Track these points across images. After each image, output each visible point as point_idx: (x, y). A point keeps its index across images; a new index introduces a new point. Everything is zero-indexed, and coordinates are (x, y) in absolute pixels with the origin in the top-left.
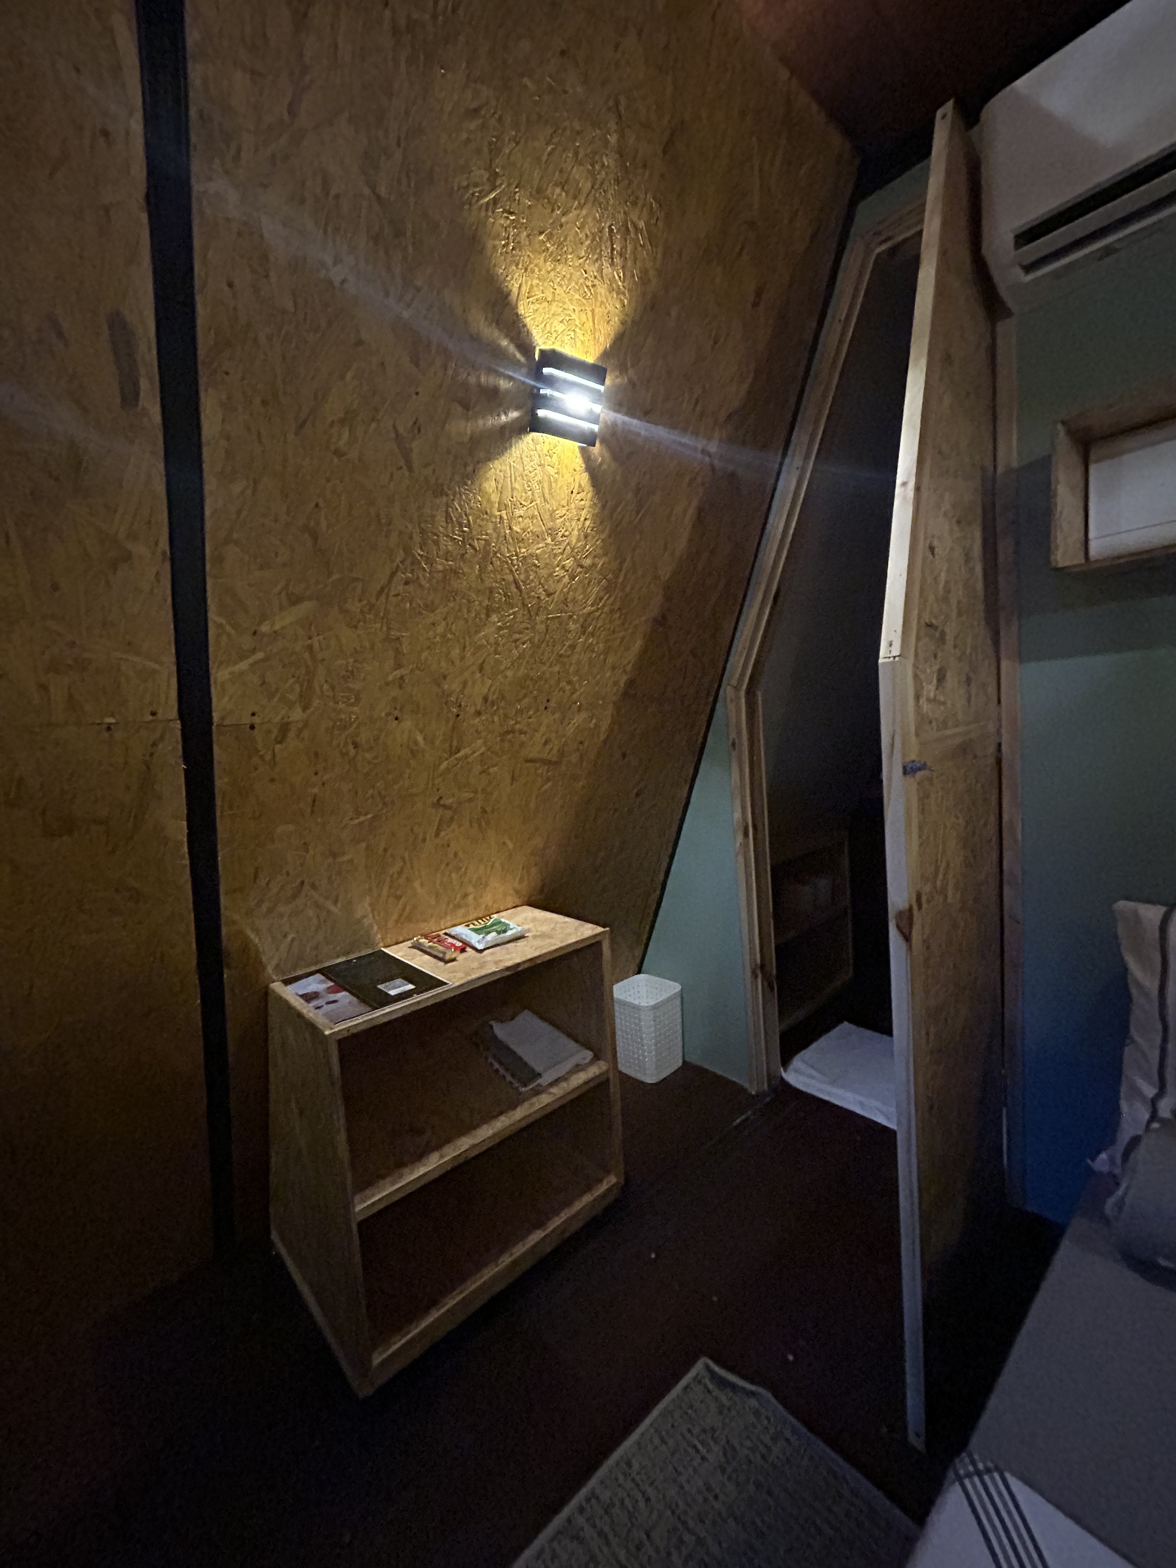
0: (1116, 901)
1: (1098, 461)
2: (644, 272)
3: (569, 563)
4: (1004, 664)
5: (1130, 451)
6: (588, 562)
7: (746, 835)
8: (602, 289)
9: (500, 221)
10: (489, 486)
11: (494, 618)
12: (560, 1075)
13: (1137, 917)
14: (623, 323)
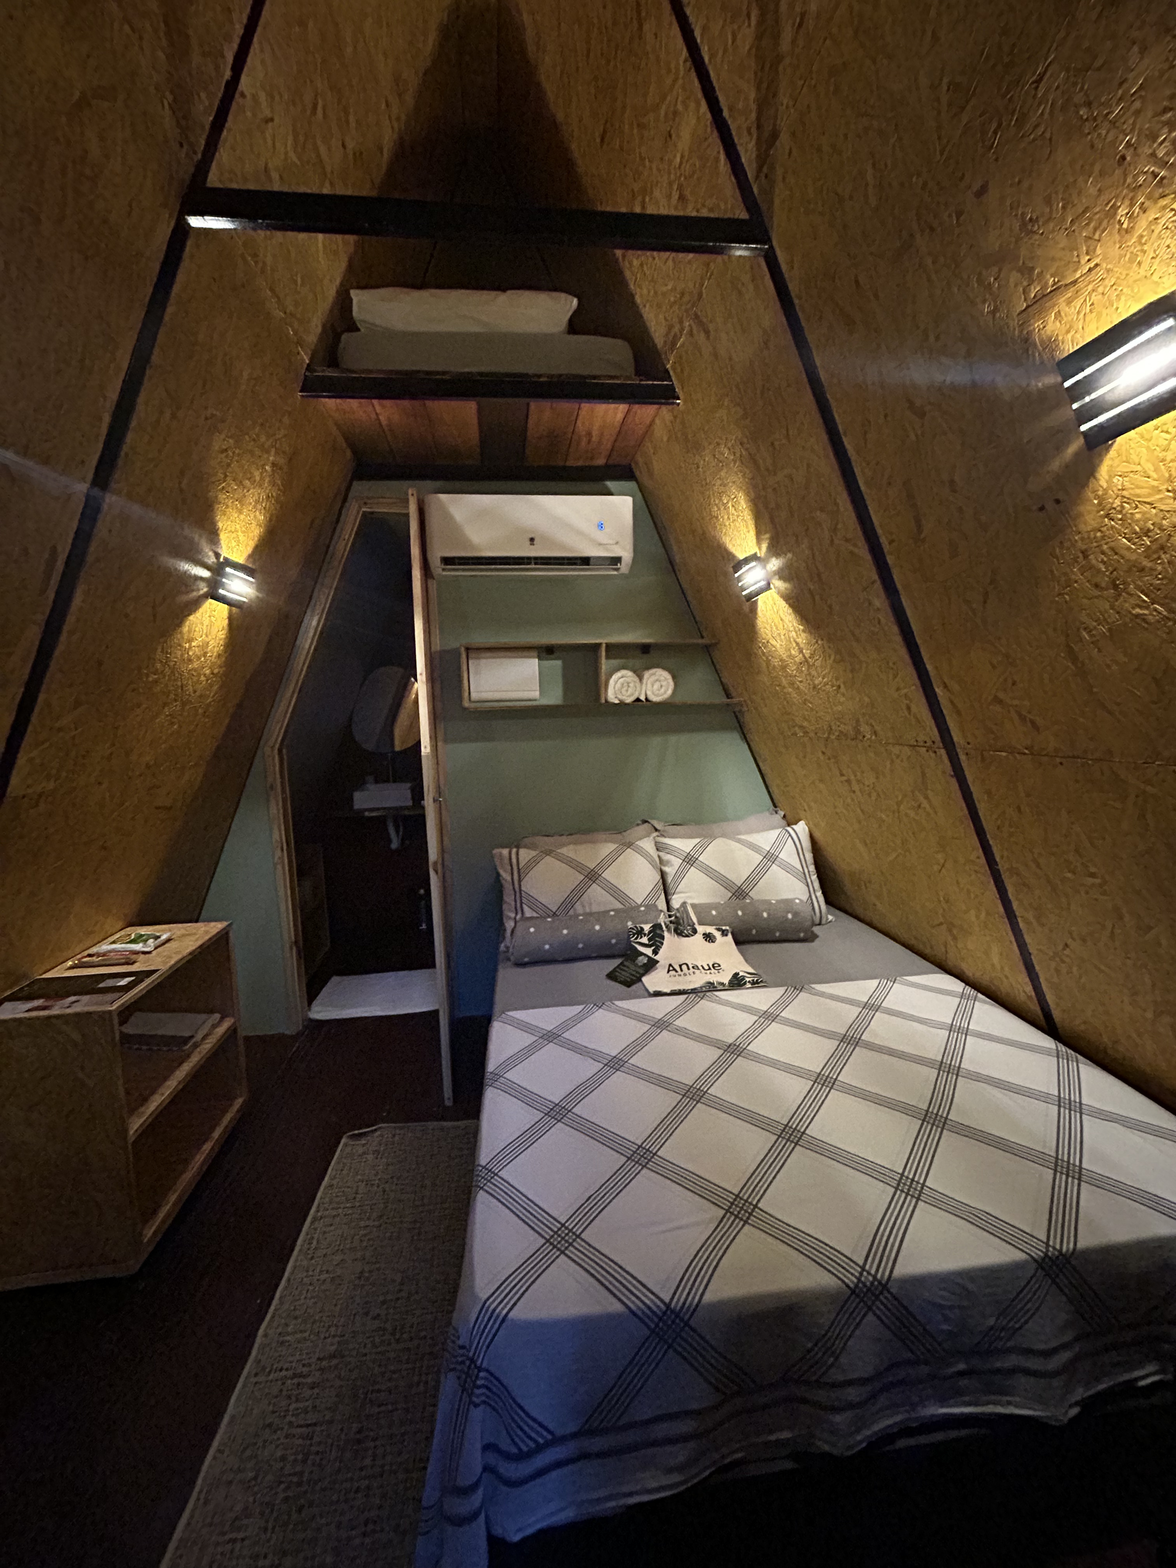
0: (493, 849)
1: (472, 658)
2: (271, 515)
3: (208, 672)
4: (439, 744)
5: (484, 658)
6: (216, 671)
7: (282, 850)
8: (254, 523)
9: (222, 497)
10: (185, 629)
11: (166, 709)
12: (205, 1032)
13: (501, 854)
14: (259, 540)
